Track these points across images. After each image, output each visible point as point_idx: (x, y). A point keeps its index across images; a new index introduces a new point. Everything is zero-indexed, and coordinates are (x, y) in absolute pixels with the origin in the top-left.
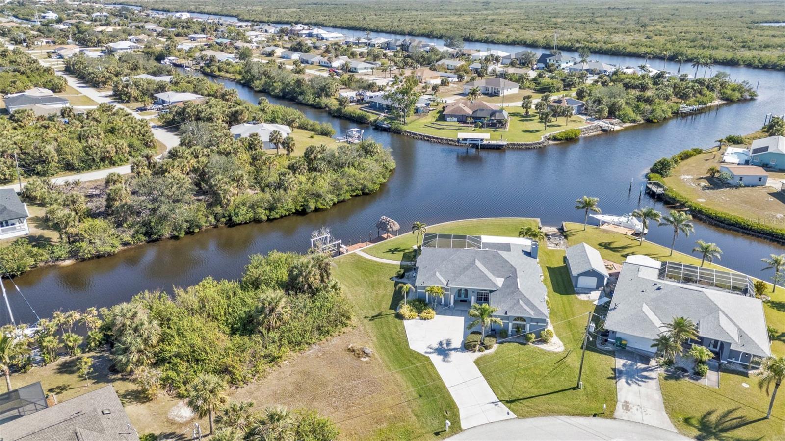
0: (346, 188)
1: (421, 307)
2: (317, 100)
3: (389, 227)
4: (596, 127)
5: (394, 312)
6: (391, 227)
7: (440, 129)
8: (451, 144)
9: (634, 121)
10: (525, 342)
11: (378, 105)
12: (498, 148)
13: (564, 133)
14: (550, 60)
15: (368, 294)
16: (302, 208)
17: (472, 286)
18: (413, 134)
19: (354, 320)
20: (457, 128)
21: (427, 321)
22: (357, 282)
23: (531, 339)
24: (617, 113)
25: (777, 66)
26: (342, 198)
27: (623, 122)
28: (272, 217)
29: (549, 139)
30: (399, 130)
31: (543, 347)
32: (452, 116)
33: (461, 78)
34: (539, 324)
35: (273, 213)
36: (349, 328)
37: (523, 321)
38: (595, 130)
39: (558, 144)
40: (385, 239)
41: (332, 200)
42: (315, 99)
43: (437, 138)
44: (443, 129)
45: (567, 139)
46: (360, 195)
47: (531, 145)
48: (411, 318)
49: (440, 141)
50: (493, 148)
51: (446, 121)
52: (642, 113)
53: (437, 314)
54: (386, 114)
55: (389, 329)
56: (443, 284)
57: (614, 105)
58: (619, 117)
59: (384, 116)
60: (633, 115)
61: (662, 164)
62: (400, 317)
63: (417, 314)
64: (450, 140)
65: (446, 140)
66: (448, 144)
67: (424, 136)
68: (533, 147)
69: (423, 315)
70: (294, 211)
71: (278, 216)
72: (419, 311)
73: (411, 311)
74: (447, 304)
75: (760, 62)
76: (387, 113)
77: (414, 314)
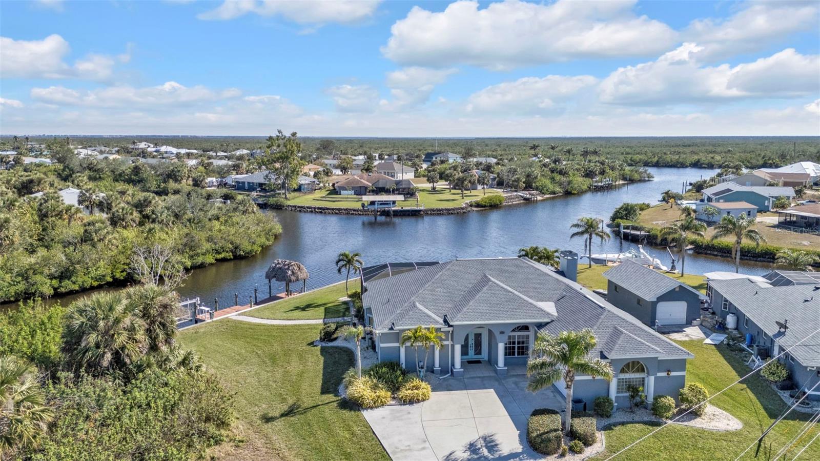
1: (397, 377)
2: (163, 185)
3: (290, 272)
4: (517, 197)
5: (335, 399)
6: (293, 273)
7: (334, 201)
8: (352, 214)
9: (554, 193)
10: (653, 419)
11: (246, 185)
12: (415, 214)
13: (488, 198)
14: (436, 158)
15: (264, 376)
16: (125, 274)
17: (499, 318)
18: (299, 207)
19: (238, 427)
20: (357, 200)
21: (416, 406)
22: (237, 357)
23: (668, 408)
24: (534, 185)
25: (649, 163)
26: (200, 260)
27: (543, 193)
28: (63, 290)
29: (471, 206)
30: (280, 205)
31: (697, 423)
32: (344, 189)
33: (345, 170)
34: (673, 374)
35: (66, 282)
36: (227, 447)
37: (638, 371)
38: (517, 200)
39: (482, 210)
40: (282, 298)
41: (182, 263)
42: (159, 186)
43: (333, 209)
44: (339, 201)
45: (491, 206)
46: (230, 260)
47: (453, 209)
48: (377, 404)
49: (337, 212)
50: (409, 215)
51: (340, 194)
52: (560, 184)
53: (434, 390)
54: (258, 193)
55: (330, 432)
56: (437, 322)
57: (528, 176)
58: (537, 189)
59: (257, 195)
60: (551, 187)
61: (626, 209)
62: (353, 405)
63: (389, 394)
64: (350, 210)
65: (345, 210)
66: (348, 214)
67: (315, 208)
68: (456, 212)
69: (404, 392)
70: (110, 279)
71: (76, 287)
72: (394, 388)
73: (375, 387)
74: (447, 369)
75: (633, 161)
76: (260, 191)
77: (384, 393)
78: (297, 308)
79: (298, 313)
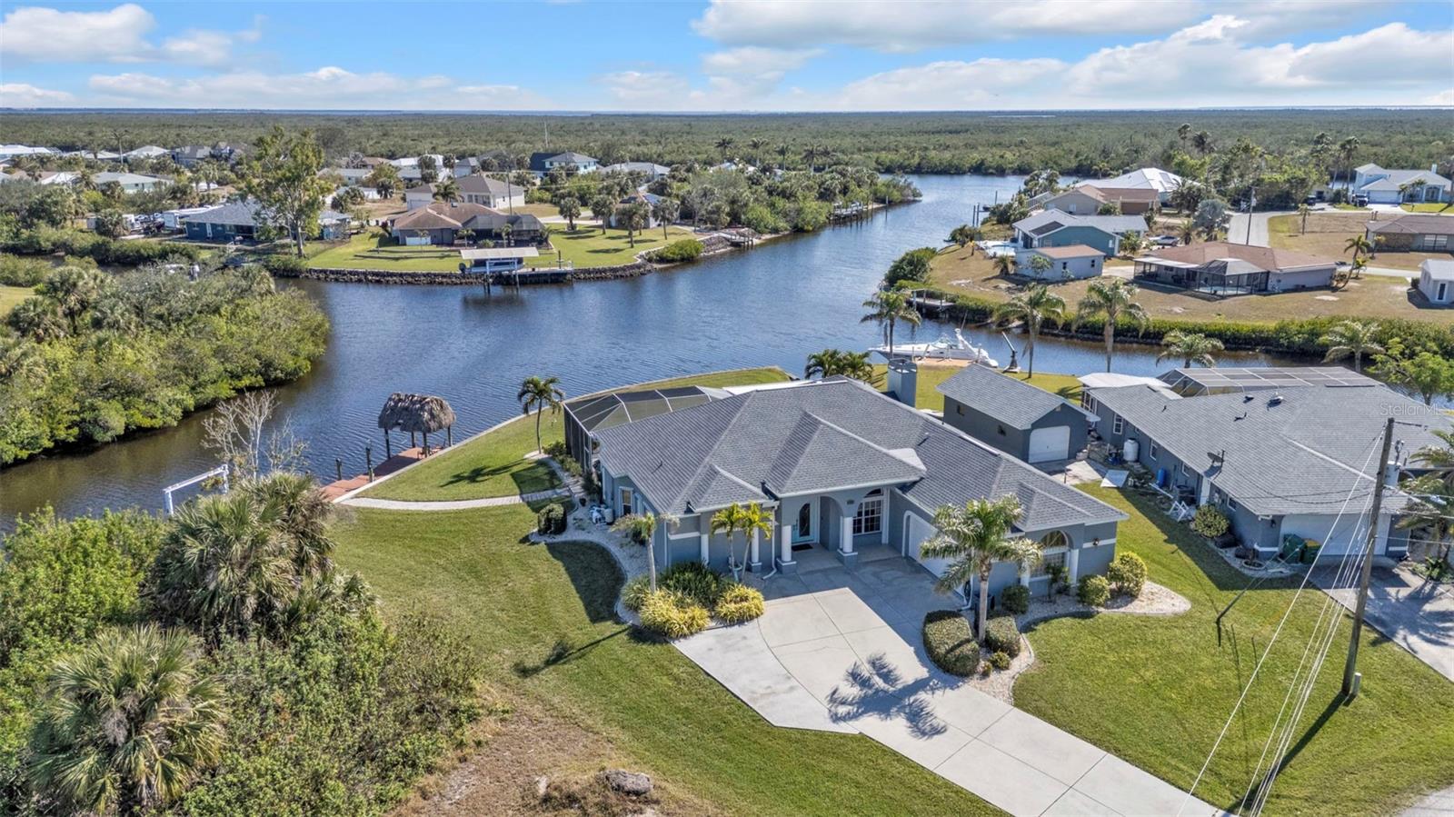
0: (214, 366)
1: (709, 585)
2: (25, 233)
3: (426, 415)
4: (721, 240)
5: (617, 628)
6: (433, 416)
7: (397, 259)
8: (441, 283)
9: (775, 230)
10: (1080, 608)
11: (209, 230)
12: (556, 280)
13: (676, 245)
14: (551, 164)
15: (479, 602)
16: (76, 431)
17: (845, 481)
18: (332, 272)
19: (487, 692)
20: (439, 254)
21: (750, 625)
22: (407, 574)
23: (1100, 591)
24: (743, 217)
25: (906, 167)
26: (210, 392)
27: (759, 232)
29: (650, 260)
30: (292, 270)
32: (413, 234)
33: (386, 190)
34: (1101, 543)
36: (490, 725)
38: (721, 245)
39: (666, 269)
40: (411, 461)
41: (178, 403)
42: (17, 235)
43: (401, 275)
44: (406, 258)
45: (683, 259)
46: (260, 388)
47: (623, 269)
48: (692, 629)
49: (410, 279)
50: (546, 282)
51: (405, 244)
52: (786, 215)
53: (766, 599)
54: (239, 246)
55: (644, 683)
56: (755, 496)
57: (733, 202)
58: (749, 225)
59: (237, 250)
60: (770, 219)
61: (910, 263)
62: (655, 634)
63: (706, 613)
64: (435, 275)
65: (424, 275)
66: (431, 283)
67: (365, 274)
68: (628, 273)
69: (727, 608)
70: (48, 444)
72: (710, 602)
73: (680, 605)
74: (771, 564)
75: (880, 164)
76: (241, 242)
77: (698, 612)
78: (458, 478)
79: (465, 487)
